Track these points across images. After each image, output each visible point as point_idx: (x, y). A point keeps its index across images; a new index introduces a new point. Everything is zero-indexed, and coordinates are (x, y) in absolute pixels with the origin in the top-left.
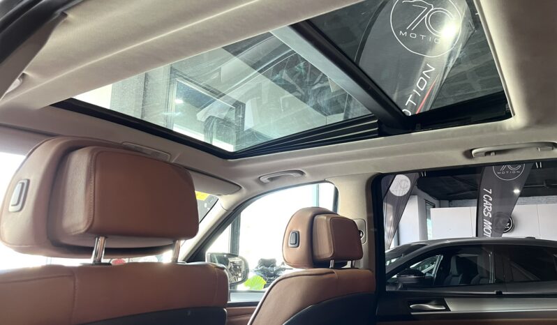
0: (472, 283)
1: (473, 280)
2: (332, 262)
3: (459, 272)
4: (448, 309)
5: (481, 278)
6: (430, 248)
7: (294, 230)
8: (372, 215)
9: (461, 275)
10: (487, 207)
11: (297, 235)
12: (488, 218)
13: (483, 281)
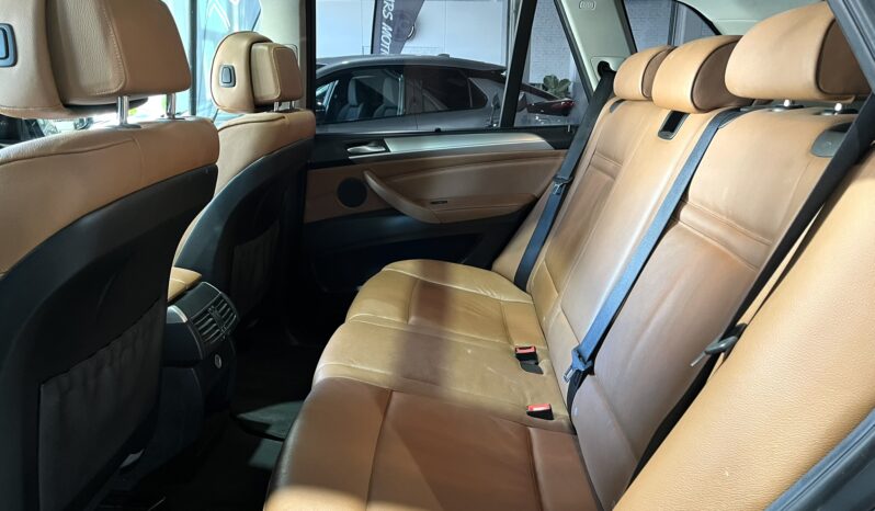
0: (375, 116)
1: (377, 111)
2: (276, 104)
3: (359, 102)
4: (388, 150)
5: (387, 108)
6: (331, 69)
7: (226, 64)
8: (305, 39)
9: (361, 106)
10: (387, 4)
11: (231, 72)
12: (388, 21)
13: (388, 113)
